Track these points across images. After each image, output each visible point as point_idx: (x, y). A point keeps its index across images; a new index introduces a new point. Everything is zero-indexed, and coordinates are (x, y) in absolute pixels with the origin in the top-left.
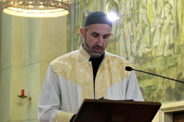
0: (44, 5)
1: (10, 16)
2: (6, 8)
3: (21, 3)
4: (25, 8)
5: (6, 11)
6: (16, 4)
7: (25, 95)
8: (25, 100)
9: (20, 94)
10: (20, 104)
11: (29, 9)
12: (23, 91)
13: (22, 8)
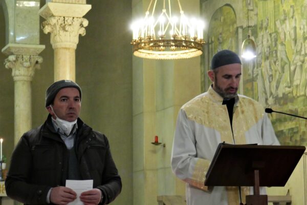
0: (176, 46)
1: (141, 59)
2: (137, 50)
3: (152, 44)
4: (155, 50)
5: (136, 54)
6: (147, 46)
7: (159, 141)
8: (159, 147)
9: (154, 141)
10: (154, 152)
11: (160, 50)
12: (157, 138)
13: (153, 50)
